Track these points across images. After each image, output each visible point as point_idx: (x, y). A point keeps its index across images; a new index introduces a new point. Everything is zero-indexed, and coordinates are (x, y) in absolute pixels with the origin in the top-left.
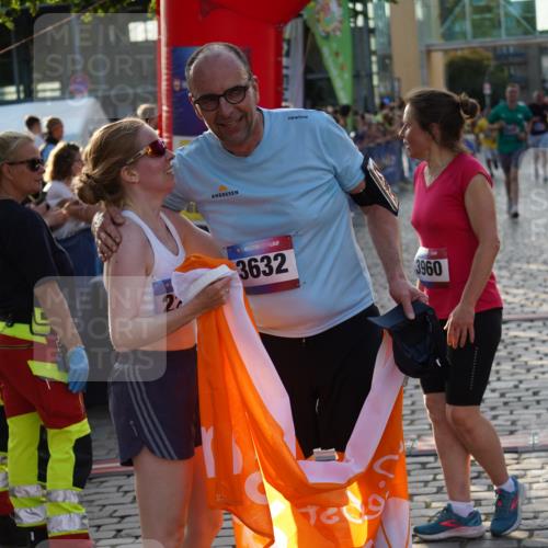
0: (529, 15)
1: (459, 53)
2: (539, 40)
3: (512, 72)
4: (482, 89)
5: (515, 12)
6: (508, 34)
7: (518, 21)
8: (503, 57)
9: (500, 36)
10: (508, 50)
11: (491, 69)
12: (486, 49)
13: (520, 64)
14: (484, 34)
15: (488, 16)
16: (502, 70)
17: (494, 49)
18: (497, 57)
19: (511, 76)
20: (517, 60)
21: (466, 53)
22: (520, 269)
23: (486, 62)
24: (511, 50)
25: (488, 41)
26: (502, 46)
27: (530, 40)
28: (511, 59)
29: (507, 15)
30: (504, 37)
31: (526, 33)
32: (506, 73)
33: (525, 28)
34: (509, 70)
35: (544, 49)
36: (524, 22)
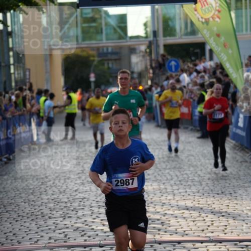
0: (123, 25)
2: (129, 43)
3: (110, 65)
4: (88, 78)
5: (113, 22)
6: (107, 39)
7: (115, 29)
8: (103, 55)
9: (102, 40)
10: (107, 50)
11: (95, 63)
12: (92, 49)
13: (116, 60)
14: (91, 39)
15: (94, 24)
16: (104, 64)
17: (98, 49)
18: (100, 55)
19: (109, 68)
20: (114, 57)
23: (92, 58)
24: (110, 50)
25: (93, 43)
26: (103, 47)
27: (123, 43)
28: (109, 57)
29: (106, 24)
30: (104, 41)
31: (120, 38)
32: (106, 66)
33: (120, 34)
34: (108, 64)
35: (132, 50)
36: (119, 30)
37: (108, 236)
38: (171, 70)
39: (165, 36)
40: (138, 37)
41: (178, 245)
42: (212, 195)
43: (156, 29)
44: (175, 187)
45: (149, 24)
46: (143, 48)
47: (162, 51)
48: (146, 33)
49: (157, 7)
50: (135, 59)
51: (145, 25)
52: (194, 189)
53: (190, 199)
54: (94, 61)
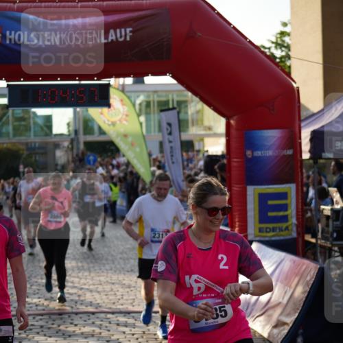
0: (48, 124)
1: (5, 145)
2: (54, 140)
3: (37, 158)
4: (18, 168)
5: (40, 122)
6: (35, 136)
7: (41, 128)
8: (32, 149)
9: (30, 136)
10: (35, 145)
11: (24, 156)
12: (22, 144)
13: (42, 154)
14: (21, 135)
15: (23, 123)
16: (31, 157)
17: (27, 144)
18: (28, 149)
19: (36, 161)
20: (41, 151)
21: (9, 146)
22: (36, 282)
23: (21, 152)
24: (37, 145)
25: (23, 139)
26: (31, 142)
27: (48, 139)
28: (37, 151)
29: (35, 123)
30: (32, 137)
31: (47, 135)
32: (33, 158)
33: (46, 132)
34: (35, 157)
35: (57, 146)
36: (45, 128)
37: (31, 307)
38: (89, 163)
39: (85, 134)
40: (61, 135)
41: (92, 316)
42: (122, 272)
43: (77, 128)
44: (91, 265)
45: (72, 124)
46: (66, 144)
47: (82, 146)
48: (69, 131)
49: (78, 109)
50: (59, 153)
51: (68, 124)
52: (107, 267)
53: (104, 276)
54: (23, 154)
